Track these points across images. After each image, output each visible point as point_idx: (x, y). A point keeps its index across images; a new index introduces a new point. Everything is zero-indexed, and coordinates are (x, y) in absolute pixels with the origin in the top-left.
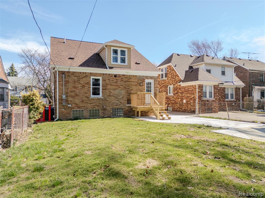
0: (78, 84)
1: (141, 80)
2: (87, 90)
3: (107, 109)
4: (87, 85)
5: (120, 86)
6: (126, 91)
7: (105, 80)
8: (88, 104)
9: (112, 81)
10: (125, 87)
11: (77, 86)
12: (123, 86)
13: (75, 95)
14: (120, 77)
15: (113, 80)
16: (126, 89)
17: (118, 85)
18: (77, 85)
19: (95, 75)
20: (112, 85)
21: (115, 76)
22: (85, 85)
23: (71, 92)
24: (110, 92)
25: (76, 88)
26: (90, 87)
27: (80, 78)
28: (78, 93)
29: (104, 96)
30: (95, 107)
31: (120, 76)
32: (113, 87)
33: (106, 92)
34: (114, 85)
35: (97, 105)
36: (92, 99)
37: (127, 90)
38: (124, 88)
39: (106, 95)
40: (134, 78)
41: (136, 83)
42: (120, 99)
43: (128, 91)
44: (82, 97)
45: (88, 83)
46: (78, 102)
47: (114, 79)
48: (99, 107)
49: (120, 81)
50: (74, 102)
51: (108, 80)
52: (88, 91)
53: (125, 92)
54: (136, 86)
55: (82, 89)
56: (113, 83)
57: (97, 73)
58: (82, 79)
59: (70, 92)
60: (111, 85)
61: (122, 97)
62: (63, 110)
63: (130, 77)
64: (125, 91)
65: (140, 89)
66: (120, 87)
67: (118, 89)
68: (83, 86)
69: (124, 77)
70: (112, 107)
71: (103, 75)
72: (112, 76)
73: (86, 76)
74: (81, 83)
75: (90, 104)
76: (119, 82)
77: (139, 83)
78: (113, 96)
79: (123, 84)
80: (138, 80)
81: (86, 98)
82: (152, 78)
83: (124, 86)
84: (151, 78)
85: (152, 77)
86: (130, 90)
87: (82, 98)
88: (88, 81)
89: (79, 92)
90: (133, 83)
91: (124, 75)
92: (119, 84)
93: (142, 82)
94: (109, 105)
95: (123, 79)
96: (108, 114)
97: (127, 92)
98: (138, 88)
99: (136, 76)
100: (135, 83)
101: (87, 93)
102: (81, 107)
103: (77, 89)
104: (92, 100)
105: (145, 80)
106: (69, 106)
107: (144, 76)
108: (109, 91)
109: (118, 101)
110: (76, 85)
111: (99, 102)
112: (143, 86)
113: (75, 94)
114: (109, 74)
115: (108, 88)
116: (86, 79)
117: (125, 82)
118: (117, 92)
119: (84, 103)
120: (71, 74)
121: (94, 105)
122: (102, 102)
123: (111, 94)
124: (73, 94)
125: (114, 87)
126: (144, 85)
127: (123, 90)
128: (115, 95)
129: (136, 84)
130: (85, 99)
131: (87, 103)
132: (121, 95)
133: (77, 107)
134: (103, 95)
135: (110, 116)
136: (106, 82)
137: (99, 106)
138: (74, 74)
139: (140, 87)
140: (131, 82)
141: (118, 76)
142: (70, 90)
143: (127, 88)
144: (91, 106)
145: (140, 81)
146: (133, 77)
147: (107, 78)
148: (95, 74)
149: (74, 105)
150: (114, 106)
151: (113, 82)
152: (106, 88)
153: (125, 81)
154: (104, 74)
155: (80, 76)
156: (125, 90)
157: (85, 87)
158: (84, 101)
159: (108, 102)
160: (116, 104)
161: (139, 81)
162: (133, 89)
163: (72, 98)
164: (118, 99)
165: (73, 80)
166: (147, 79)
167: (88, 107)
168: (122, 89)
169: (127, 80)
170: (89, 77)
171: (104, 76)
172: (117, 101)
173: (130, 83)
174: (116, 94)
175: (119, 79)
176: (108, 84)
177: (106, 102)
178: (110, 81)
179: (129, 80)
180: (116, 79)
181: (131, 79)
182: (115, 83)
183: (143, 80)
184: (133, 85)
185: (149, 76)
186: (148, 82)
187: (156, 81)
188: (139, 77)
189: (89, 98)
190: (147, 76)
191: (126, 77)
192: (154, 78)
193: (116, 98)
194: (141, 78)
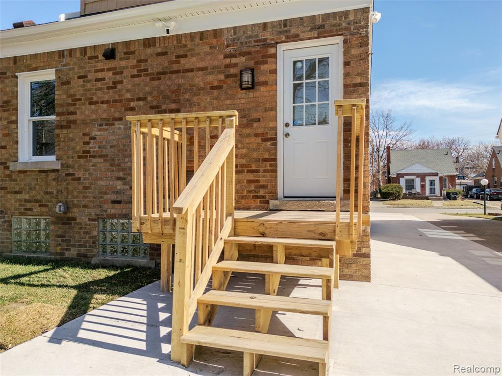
1: (249, 53)
2: (4, 135)
3: (74, 219)
5: (132, 100)
7: (68, 83)
8: (9, 196)
9: (97, 80)
10: (155, 103)
14: (133, 53)
15: (100, 75)
17: (121, 101)
19: (30, 65)
20: (95, 99)
21: (110, 53)
24: (87, 139)
26: (14, 118)
29: (65, 157)
30: (30, 210)
31: (132, 49)
33: (73, 140)
34: (106, 98)
35: (39, 197)
36: (20, 172)
39: (70, 153)
40: (208, 49)
41: (219, 73)
45: (6, 102)
47: (102, 70)
48: (44, 209)
49: (133, 76)
51: (81, 81)
52: (7, 138)
54: (215, 92)
56: (99, 93)
57: (35, 56)
60: (91, 103)
63: (185, 46)
69: (149, 51)
70: (98, 211)
71: (60, 57)
72: (97, 57)
75: (12, 195)
76: (127, 83)
77: (232, 71)
78: (100, 156)
79: (147, 89)
80: (226, 57)
82: (322, 26)
83: (149, 99)
88: (6, 94)
90: (198, 79)
91: (149, 42)
92: (128, 91)
93: (251, 64)
94: (85, 202)
95: (146, 61)
96: (81, 246)
99: (216, 33)
100: (209, 78)
101: (4, 147)
104: (22, 175)
105: (272, 51)
107: (265, 24)
108: (85, 135)
109: (124, 179)
111: (43, 183)
112: (262, 88)
114: (84, 50)
115: (79, 117)
117: (157, 77)
121: (27, 197)
122: (54, 183)
123: (94, 147)
125: (104, 111)
126: (265, 83)
128: (108, 151)
129: (213, 79)
135: (89, 254)
136: (72, 92)
137: (46, 206)
139: (243, 98)
140: (189, 74)
141: (119, 54)
144: (16, 201)
145: (243, 59)
146: (197, 41)
147: (74, 69)
150: (105, 206)
151: (99, 84)
152: (71, 118)
153: (156, 70)
154: (63, 51)
159: (81, 187)
160: (114, 197)
161: (234, 61)
166: (289, 39)
167: (8, 206)
170: (8, 78)
171: (65, 61)
172: (118, 179)
173: (181, 81)
174: (115, 143)
175: (127, 67)
176: (80, 100)
177: (70, 188)
178: (89, 81)
179: (178, 62)
180: (115, 68)
181: (186, 56)
182: (108, 88)
183: (258, 48)
184: (202, 89)
185: (301, 19)
186: (302, 61)
187: (354, 41)
188: (235, 34)
189: (7, 168)
190: (291, 20)
191: (159, 50)
192: (344, 24)
193: (112, 165)
194: (250, 37)
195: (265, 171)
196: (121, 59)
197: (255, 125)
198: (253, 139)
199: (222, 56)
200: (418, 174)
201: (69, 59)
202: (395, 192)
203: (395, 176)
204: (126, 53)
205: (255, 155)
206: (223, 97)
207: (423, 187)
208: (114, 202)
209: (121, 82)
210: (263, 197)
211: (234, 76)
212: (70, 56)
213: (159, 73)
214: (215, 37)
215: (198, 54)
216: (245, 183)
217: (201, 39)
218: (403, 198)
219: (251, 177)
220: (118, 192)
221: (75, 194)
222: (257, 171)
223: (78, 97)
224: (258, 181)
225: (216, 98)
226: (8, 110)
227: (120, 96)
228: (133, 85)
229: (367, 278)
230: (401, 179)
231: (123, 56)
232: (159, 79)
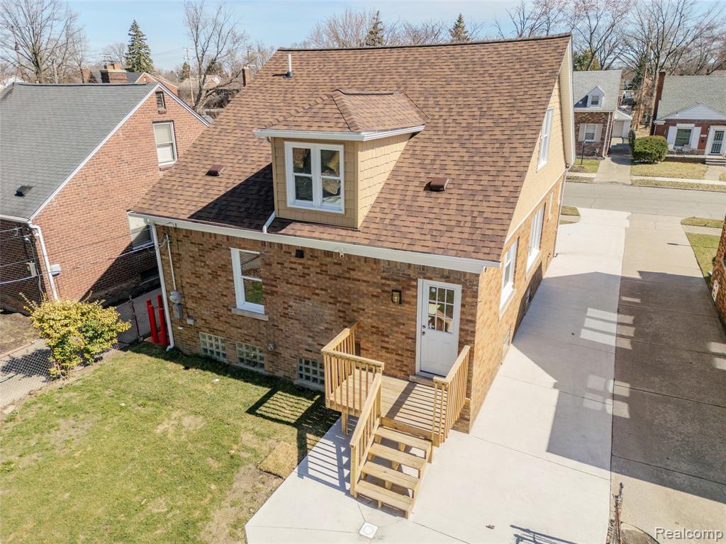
0: (202, 267)
1: (398, 281)
2: (225, 288)
3: (280, 354)
4: (223, 271)
5: (317, 289)
6: (339, 311)
7: (270, 265)
8: (232, 329)
10: (333, 295)
11: (201, 273)
12: (326, 290)
13: (199, 296)
14: (317, 257)
15: (293, 266)
16: (338, 304)
17: (309, 287)
18: (201, 269)
19: (240, 245)
20: (290, 281)
21: (300, 253)
22: (219, 273)
23: (191, 286)
24: (286, 306)
25: (199, 277)
26: (231, 278)
27: (203, 250)
28: (206, 292)
29: (271, 314)
31: (316, 255)
32: (296, 290)
33: (276, 304)
34: (299, 282)
35: (254, 335)
36: (239, 315)
37: (341, 309)
38: (332, 301)
39: (275, 312)
40: (370, 270)
41: (377, 287)
42: (319, 333)
43: (344, 312)
44: (214, 304)
45: (224, 265)
46: (208, 316)
47: (295, 263)
48: (259, 343)
49: (317, 273)
50: (199, 313)
51: (279, 266)
52: (228, 291)
53: (333, 312)
54: (375, 299)
55: (213, 283)
56: (293, 278)
57: (244, 239)
58: (209, 254)
59: (188, 286)
60: (287, 283)
61: (326, 328)
62: (179, 328)
63: (354, 263)
64: (332, 309)
65: (390, 315)
66: (317, 295)
67: (309, 299)
68: (215, 275)
69: (329, 259)
70: (297, 353)
71: (262, 245)
72: (290, 253)
73: (217, 244)
74: (208, 265)
75: (235, 329)
76: (313, 277)
77: (387, 288)
78: (296, 319)
79: (328, 284)
80: (382, 278)
81: (225, 308)
83: (329, 291)
84: (447, 276)
85: (451, 272)
86: (354, 311)
87: (216, 307)
88: (223, 260)
89: (206, 289)
90: (363, 287)
91: (328, 254)
92: (314, 282)
93: (400, 288)
94: (287, 345)
95: (326, 266)
96: (286, 371)
97: (342, 315)
98: (383, 308)
99: (376, 261)
100: (371, 289)
101: (226, 296)
102: (217, 330)
103: (202, 280)
104: (241, 318)
105: (414, 283)
106: (190, 322)
107: (409, 265)
108: (284, 302)
109: (312, 337)
110: (197, 269)
111: (256, 327)
112: (407, 305)
113: (198, 293)
114: (280, 245)
115: (279, 290)
116: (219, 253)
117: (335, 278)
118: (307, 307)
119: (222, 321)
120: (184, 236)
121: (246, 332)
122: (264, 328)
123: (291, 312)
124: (194, 291)
125: (298, 291)
126: (409, 303)
127: (329, 306)
128: (301, 317)
129: (374, 290)
130: (222, 312)
131: (229, 323)
132: (322, 321)
133: (207, 328)
134: (268, 311)
135: (292, 377)
136: (273, 271)
137: (260, 341)
138: (188, 237)
139: (393, 309)
140: (357, 283)
141: (307, 255)
142: (188, 280)
143: (340, 302)
144: (238, 333)
145: (395, 283)
146: (363, 262)
147: (273, 256)
148: (238, 242)
149: (200, 323)
150: (301, 352)
151: (293, 272)
152: (274, 289)
153: (333, 273)
154: (265, 242)
155: (202, 245)
156: (334, 307)
157: (220, 278)
158: (222, 316)
159: (284, 335)
160: (307, 347)
161: (388, 282)
162: (364, 310)
163: (193, 302)
164: (312, 332)
165: (191, 254)
166: (425, 278)
167: (233, 334)
168: (325, 302)
169: (341, 271)
170: (223, 248)
171: (266, 249)
172: (309, 336)
173: (351, 286)
174: (306, 313)
175: (312, 266)
176: (279, 278)
177: (276, 334)
178: (285, 268)
179: (347, 272)
180: (304, 264)
181: (354, 270)
182: (299, 276)
183: (404, 279)
184: (366, 294)
185: (435, 268)
186: (436, 288)
187: (469, 293)
188: (389, 265)
189: (230, 310)
190: (427, 267)
191: (336, 261)
192: (463, 280)
193: (304, 327)
194: (399, 270)
195: (407, 357)
196: (308, 259)
197: (401, 327)
198: (400, 335)
199: (380, 277)
200: (699, 120)
201: (269, 250)
202: (654, 152)
203: (662, 123)
204: (311, 256)
205: (401, 345)
206: (380, 304)
207: (703, 142)
208: (306, 350)
209: (309, 275)
210: (406, 372)
211: (389, 292)
212: (271, 247)
213: (335, 276)
214: (375, 263)
215: (363, 271)
216: (394, 360)
217: (365, 262)
218: (667, 159)
219: (398, 357)
220: (309, 345)
221: (280, 339)
222: (402, 356)
223: (278, 276)
224: (402, 361)
225: (375, 303)
226: (226, 271)
227: (308, 283)
228: (317, 279)
229: (467, 432)
230: (671, 128)
231: (309, 257)
232: (336, 280)
